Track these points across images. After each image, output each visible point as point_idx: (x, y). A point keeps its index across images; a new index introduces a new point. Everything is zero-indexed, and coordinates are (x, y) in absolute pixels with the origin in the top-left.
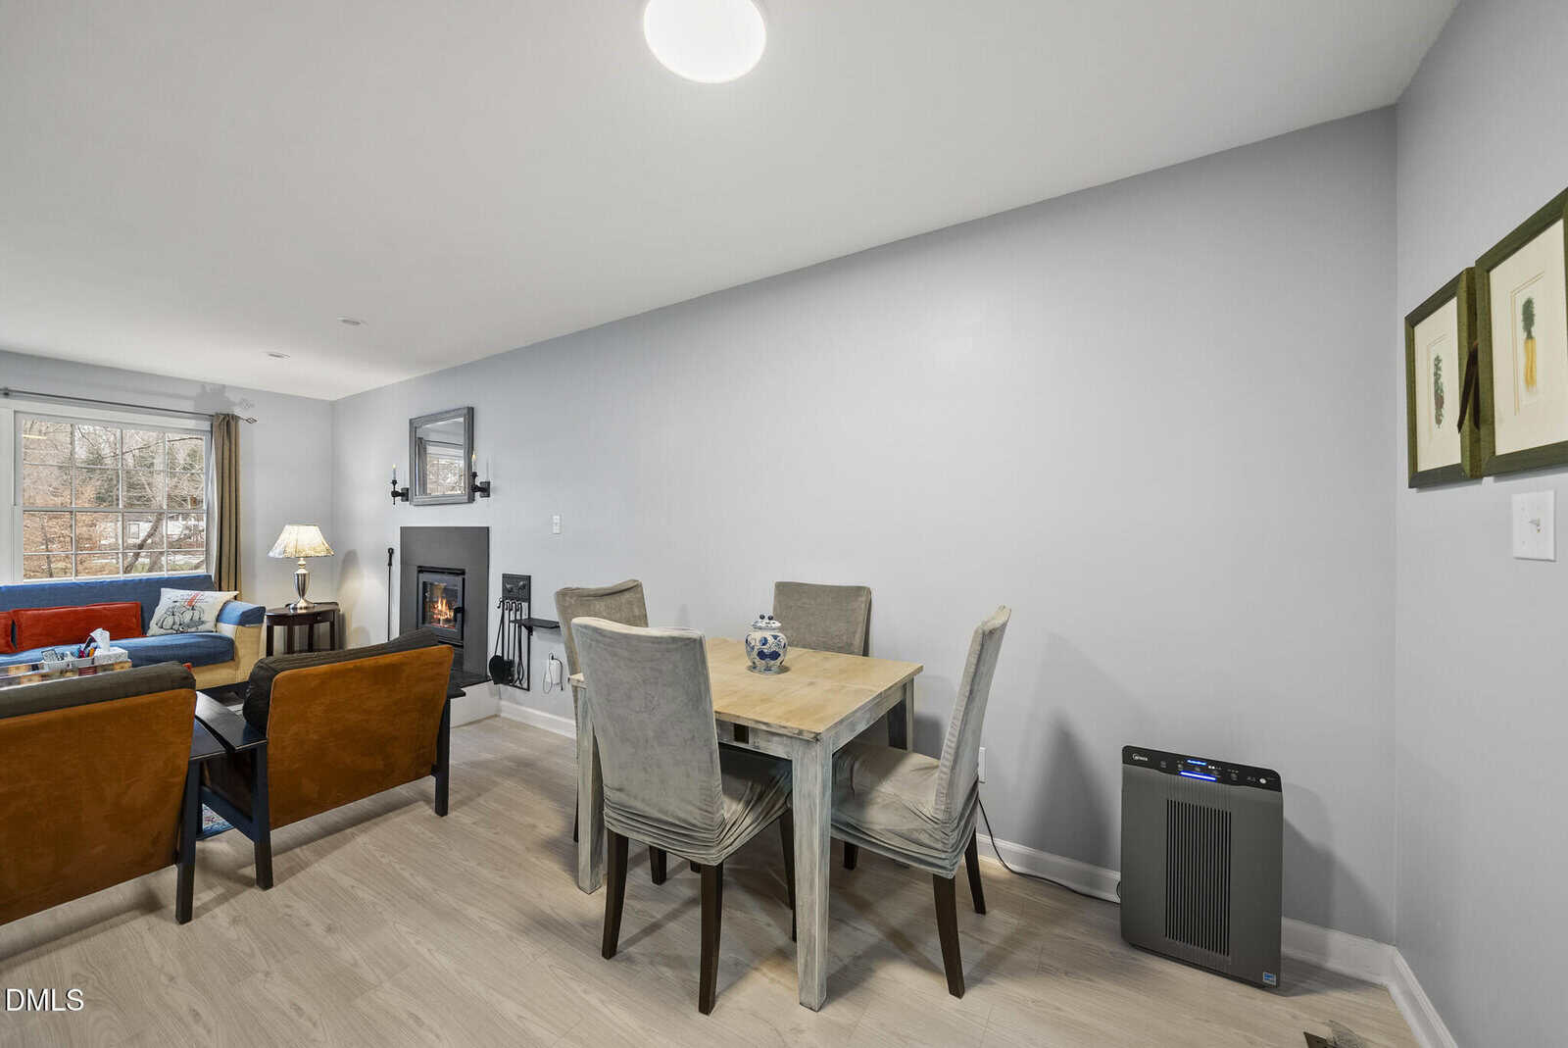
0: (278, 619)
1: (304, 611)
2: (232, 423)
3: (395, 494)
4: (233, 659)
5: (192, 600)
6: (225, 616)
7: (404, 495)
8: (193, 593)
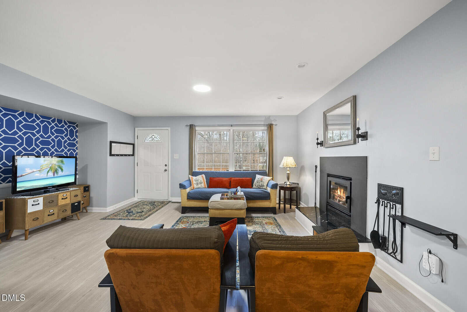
0: (282, 188)
1: (288, 186)
2: (272, 126)
3: (318, 144)
4: (270, 199)
5: (262, 179)
6: (268, 185)
7: (321, 144)
8: (262, 176)
